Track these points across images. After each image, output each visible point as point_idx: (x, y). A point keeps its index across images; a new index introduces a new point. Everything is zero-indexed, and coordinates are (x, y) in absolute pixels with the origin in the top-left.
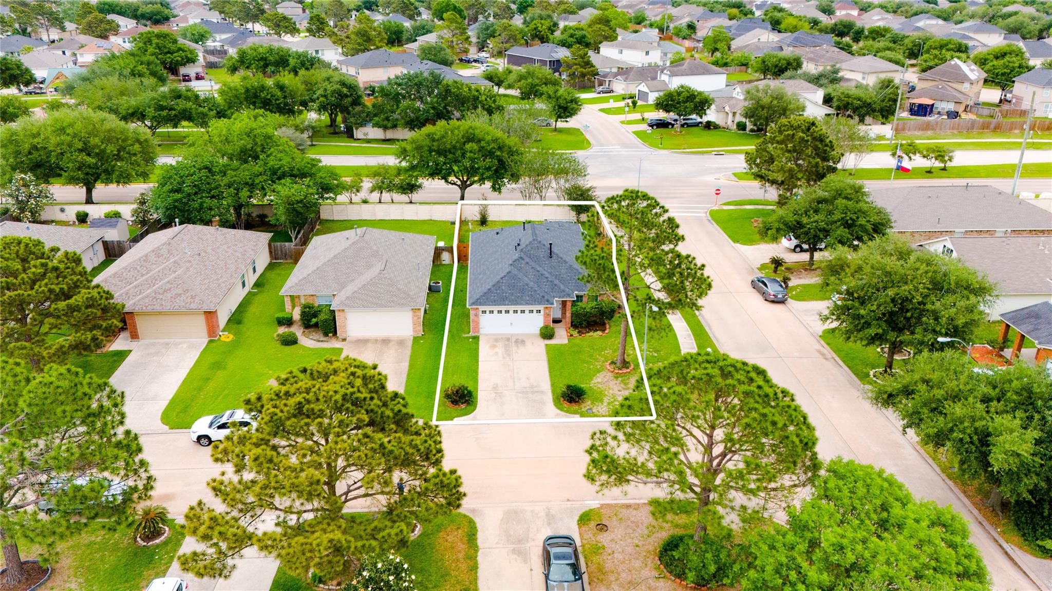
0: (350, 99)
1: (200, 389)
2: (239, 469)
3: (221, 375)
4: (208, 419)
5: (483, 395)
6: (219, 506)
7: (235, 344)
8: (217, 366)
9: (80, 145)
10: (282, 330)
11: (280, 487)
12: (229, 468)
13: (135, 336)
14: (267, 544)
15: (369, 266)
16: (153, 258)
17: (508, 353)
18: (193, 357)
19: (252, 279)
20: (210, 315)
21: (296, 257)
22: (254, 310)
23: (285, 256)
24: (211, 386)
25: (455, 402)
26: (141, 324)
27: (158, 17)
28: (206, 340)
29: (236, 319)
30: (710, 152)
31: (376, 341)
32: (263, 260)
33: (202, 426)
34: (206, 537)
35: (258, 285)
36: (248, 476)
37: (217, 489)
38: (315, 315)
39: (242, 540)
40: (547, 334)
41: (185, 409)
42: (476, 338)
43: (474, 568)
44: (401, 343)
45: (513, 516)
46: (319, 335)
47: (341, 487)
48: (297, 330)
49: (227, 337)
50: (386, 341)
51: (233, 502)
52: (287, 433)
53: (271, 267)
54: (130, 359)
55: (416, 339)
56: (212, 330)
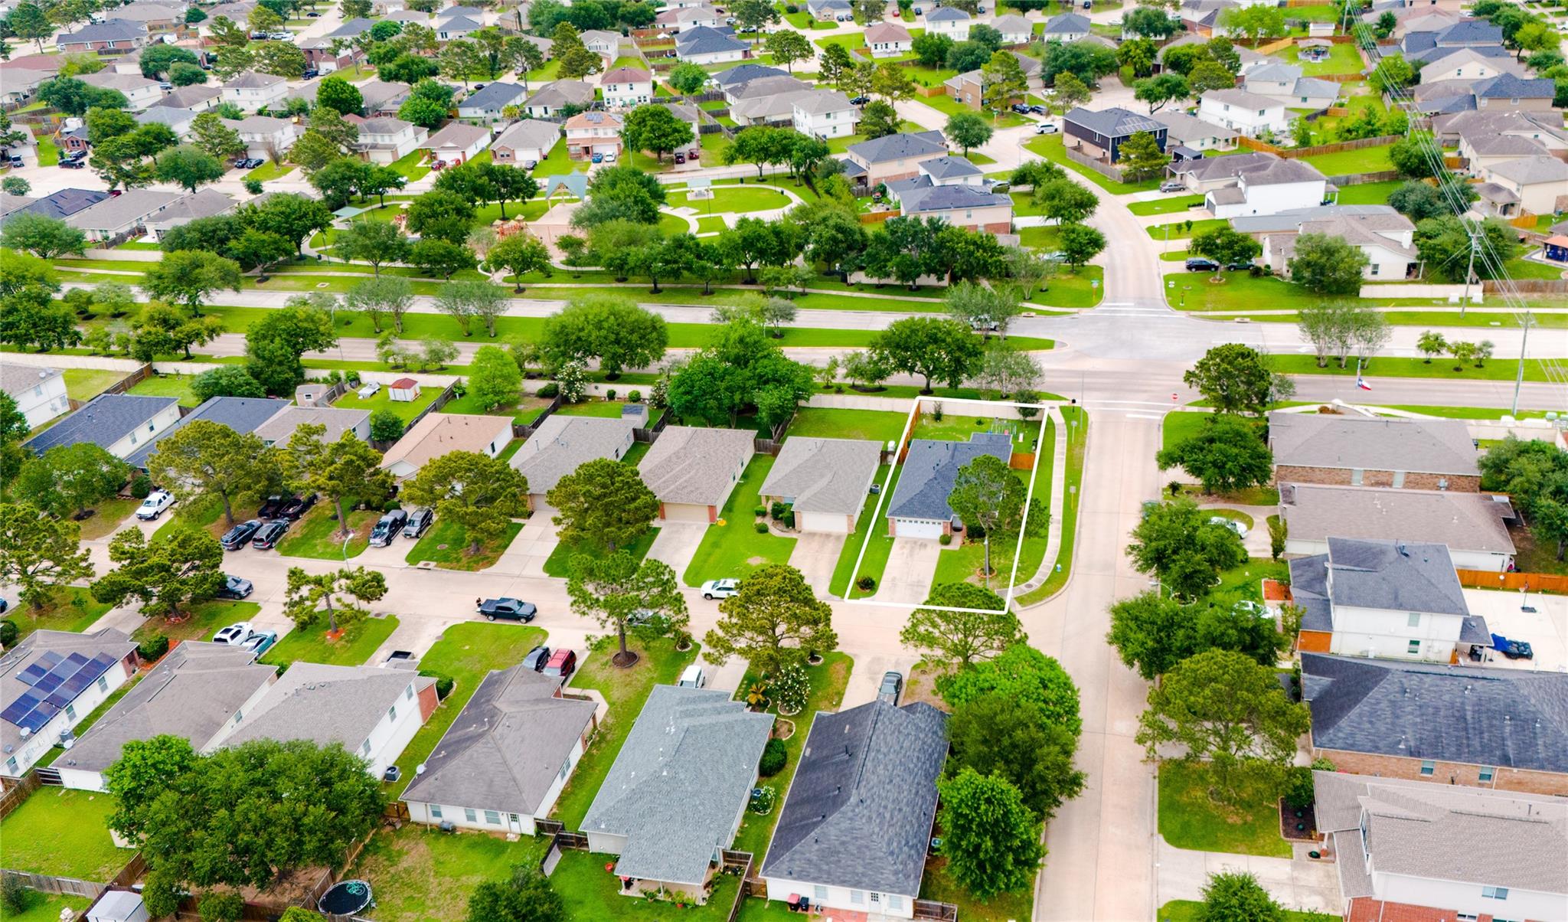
0: (844, 245)
1: (705, 561)
2: (731, 616)
3: (718, 552)
4: (711, 583)
5: (883, 586)
6: (720, 633)
7: (728, 528)
8: (716, 545)
9: (612, 337)
10: (759, 520)
11: (747, 627)
12: (726, 616)
13: (663, 517)
14: (742, 652)
15: (822, 476)
16: (674, 459)
17: (911, 554)
18: (700, 537)
19: (741, 471)
20: (712, 508)
21: (775, 452)
22: (741, 500)
23: (766, 449)
24: (712, 560)
25: (862, 588)
26: (667, 509)
27: (642, 19)
28: (708, 524)
29: (728, 508)
30: (1232, 318)
31: (821, 535)
32: (749, 452)
33: (707, 587)
34: (715, 646)
35: (745, 476)
36: (734, 620)
37: (721, 625)
38: (781, 512)
39: (730, 650)
40: (946, 541)
41: (697, 574)
42: (892, 539)
43: (846, 683)
44: (838, 538)
45: (877, 660)
46: (782, 527)
47: (778, 631)
48: (768, 521)
49: (722, 522)
50: (828, 536)
51: (727, 632)
52: (752, 603)
53: (755, 458)
54: (661, 534)
55: (849, 536)
56: (712, 518)
